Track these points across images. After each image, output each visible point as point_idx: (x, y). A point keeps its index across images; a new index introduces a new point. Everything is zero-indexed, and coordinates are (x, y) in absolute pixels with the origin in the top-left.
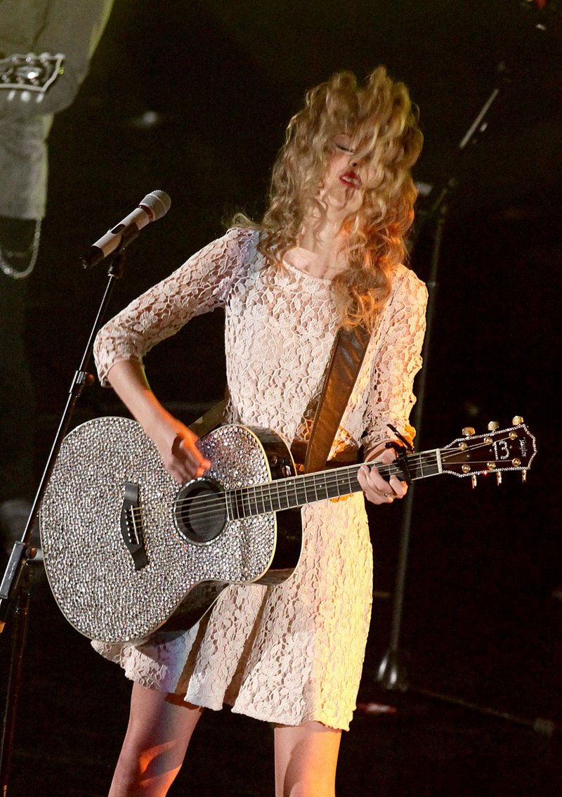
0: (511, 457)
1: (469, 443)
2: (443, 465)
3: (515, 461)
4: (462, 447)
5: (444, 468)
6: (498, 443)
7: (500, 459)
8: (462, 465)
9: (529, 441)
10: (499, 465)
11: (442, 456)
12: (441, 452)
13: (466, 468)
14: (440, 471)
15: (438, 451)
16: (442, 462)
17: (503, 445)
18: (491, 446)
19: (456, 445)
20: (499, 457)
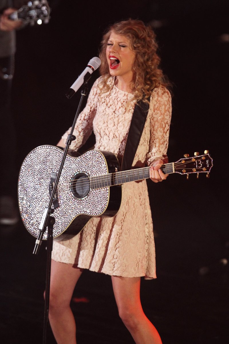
0: (202, 167)
1: (186, 160)
2: (175, 169)
3: (204, 169)
4: (183, 162)
5: (175, 171)
6: (197, 161)
7: (198, 167)
8: (182, 169)
9: (210, 160)
10: (197, 170)
11: (175, 165)
12: (175, 164)
13: (184, 171)
14: (174, 172)
15: (173, 163)
16: (175, 168)
17: (200, 162)
18: (195, 162)
19: (180, 161)
20: (198, 166)
